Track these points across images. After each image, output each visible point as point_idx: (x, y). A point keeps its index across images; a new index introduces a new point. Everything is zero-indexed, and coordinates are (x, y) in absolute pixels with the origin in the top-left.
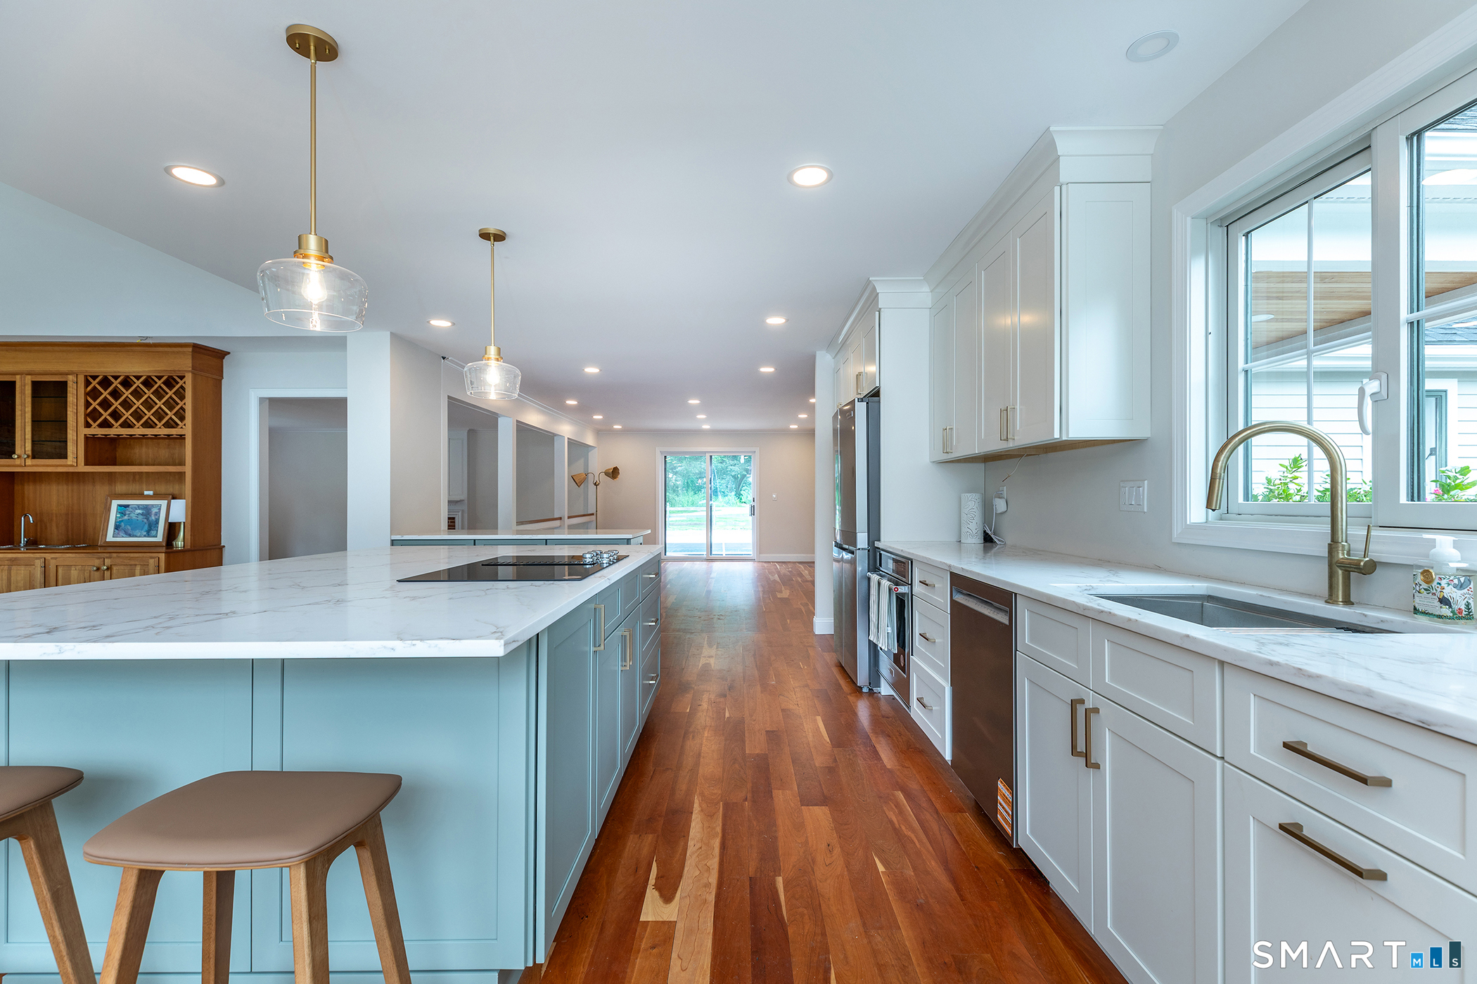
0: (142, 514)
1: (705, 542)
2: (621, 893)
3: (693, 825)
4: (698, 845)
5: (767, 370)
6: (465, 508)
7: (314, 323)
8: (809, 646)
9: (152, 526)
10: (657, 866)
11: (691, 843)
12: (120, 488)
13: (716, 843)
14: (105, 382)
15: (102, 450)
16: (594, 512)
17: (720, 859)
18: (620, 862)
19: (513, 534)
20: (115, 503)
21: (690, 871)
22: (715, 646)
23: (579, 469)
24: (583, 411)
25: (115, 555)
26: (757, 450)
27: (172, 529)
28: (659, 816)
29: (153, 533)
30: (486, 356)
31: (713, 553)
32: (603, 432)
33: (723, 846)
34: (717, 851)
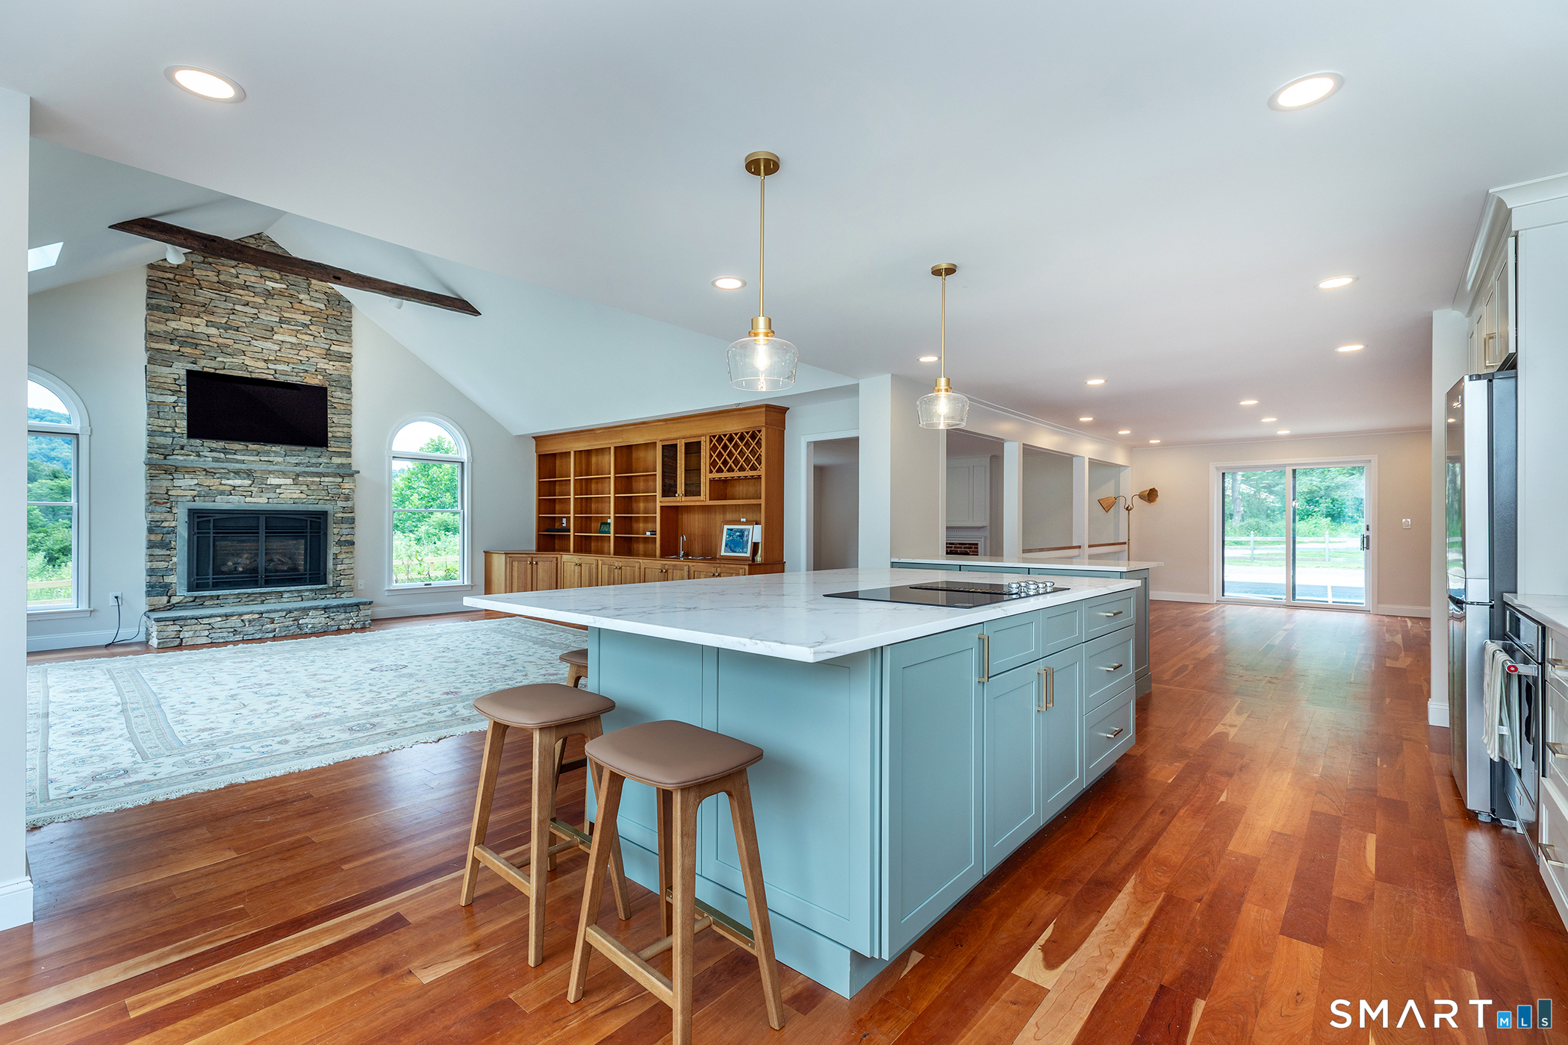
0: (740, 536)
1: (1285, 583)
2: (1004, 938)
3: (1115, 904)
4: (1113, 927)
5: (1351, 348)
6: (987, 533)
7: (762, 385)
8: (1406, 739)
9: (744, 546)
10: (1054, 930)
11: (1103, 921)
12: (729, 516)
13: (1136, 933)
14: (720, 440)
15: (721, 489)
16: (1127, 541)
17: (1132, 951)
18: (1016, 910)
19: (1019, 562)
20: (726, 527)
21: (1089, 949)
22: (1246, 715)
23: (1107, 491)
24: (1104, 427)
25: (722, 565)
26: (1374, 458)
27: (755, 545)
28: (1079, 881)
29: (745, 550)
30: (936, 388)
31: (1297, 598)
32: (1134, 447)
33: (1143, 939)
34: (1132, 941)
